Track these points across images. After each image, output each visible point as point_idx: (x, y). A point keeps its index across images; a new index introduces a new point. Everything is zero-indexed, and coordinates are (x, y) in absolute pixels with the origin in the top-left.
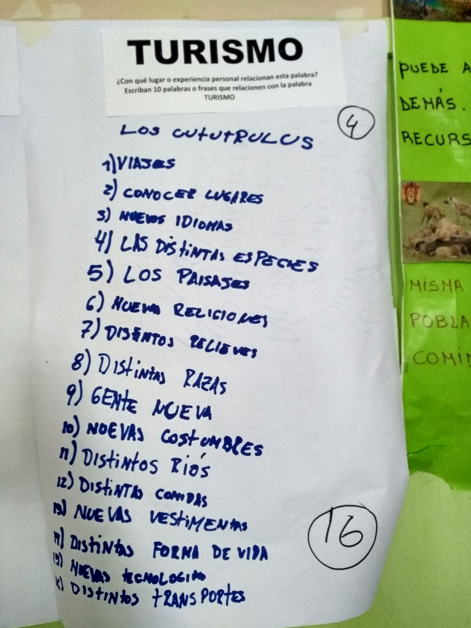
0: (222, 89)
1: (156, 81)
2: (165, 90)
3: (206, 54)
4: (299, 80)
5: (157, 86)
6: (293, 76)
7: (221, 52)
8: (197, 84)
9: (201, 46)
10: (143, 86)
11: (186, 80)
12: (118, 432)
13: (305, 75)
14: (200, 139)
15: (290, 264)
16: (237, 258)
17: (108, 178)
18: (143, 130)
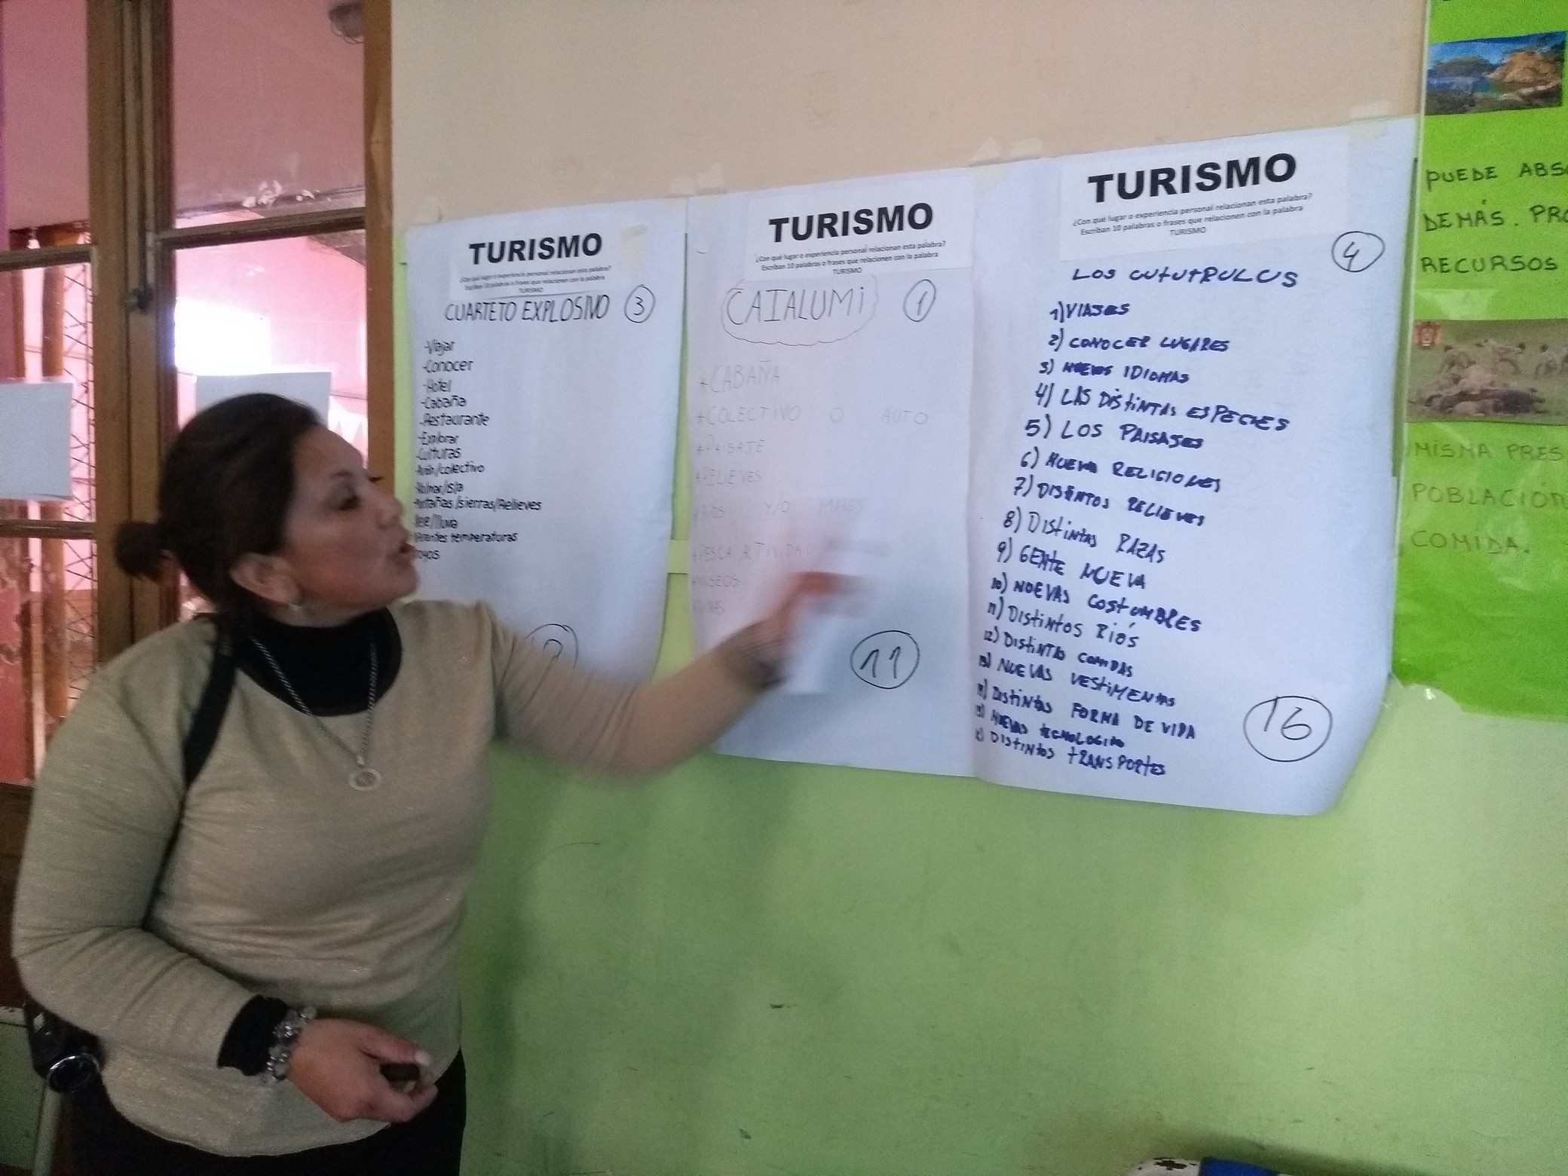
0: (1191, 221)
1: (1116, 219)
2: (1126, 228)
3: (1177, 183)
4: (1287, 204)
5: (1117, 224)
6: (1280, 200)
7: (1195, 179)
8: (1161, 219)
9: (1171, 173)
10: (1101, 225)
11: (1150, 215)
12: (1044, 593)
13: (1297, 198)
14: (1161, 281)
15: (1255, 421)
16: (1191, 413)
17: (1055, 327)
18: (1097, 274)
